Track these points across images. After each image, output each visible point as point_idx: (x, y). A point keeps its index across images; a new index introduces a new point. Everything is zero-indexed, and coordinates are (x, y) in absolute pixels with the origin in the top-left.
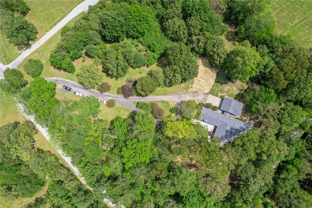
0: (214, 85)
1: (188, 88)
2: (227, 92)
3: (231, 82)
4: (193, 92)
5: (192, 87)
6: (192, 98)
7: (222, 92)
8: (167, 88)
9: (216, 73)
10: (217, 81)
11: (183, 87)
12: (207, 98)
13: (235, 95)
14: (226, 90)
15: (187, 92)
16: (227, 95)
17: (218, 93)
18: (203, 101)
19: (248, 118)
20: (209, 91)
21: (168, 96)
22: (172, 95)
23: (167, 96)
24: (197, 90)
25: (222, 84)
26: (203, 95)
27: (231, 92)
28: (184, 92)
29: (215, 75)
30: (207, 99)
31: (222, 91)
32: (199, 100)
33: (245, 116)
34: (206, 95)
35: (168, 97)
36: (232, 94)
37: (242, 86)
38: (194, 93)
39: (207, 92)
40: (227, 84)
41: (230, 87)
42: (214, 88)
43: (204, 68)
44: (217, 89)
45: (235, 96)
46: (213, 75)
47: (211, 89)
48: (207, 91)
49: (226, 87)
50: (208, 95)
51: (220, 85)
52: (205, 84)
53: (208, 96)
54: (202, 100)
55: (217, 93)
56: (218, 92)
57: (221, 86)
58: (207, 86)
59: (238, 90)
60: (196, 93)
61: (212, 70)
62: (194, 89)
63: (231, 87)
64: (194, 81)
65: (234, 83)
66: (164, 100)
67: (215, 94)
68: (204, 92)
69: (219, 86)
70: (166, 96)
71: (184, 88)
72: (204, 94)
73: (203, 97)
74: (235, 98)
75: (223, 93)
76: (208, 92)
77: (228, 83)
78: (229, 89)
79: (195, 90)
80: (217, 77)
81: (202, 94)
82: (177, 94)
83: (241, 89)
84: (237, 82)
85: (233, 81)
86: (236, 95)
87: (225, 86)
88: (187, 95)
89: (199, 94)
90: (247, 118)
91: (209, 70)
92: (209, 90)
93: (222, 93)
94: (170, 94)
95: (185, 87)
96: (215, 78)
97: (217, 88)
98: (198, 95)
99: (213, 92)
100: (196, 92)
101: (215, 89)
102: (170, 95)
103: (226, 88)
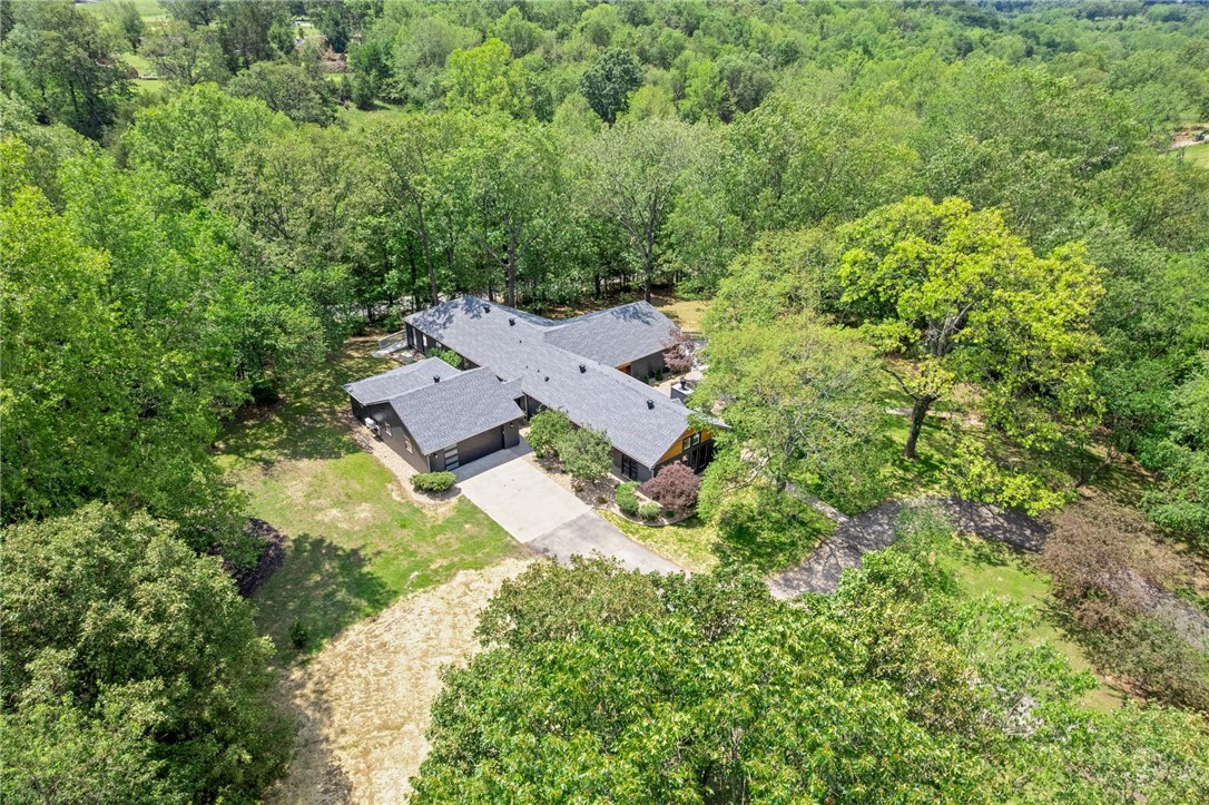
2: (373, 496)
3: (270, 538)
7: (405, 511)
9: (303, 664)
10: (374, 597)
12: (559, 529)
17: (448, 521)
25: (351, 561)
31: (406, 518)
32: (645, 547)
41: (319, 510)
42: (438, 564)
44: (426, 549)
46: (347, 659)
47: (478, 565)
49: (343, 526)
51: (379, 560)
55: (451, 525)
56: (440, 530)
57: (376, 545)
61: (317, 705)
63: (308, 507)
67: (478, 526)
69: (391, 560)
75: (408, 506)
78: (339, 504)
86: (328, 454)
87: (348, 534)
93: (416, 511)
96: (357, 627)
97: (413, 554)
99: (480, 546)
101: (443, 556)
103: (350, 520)
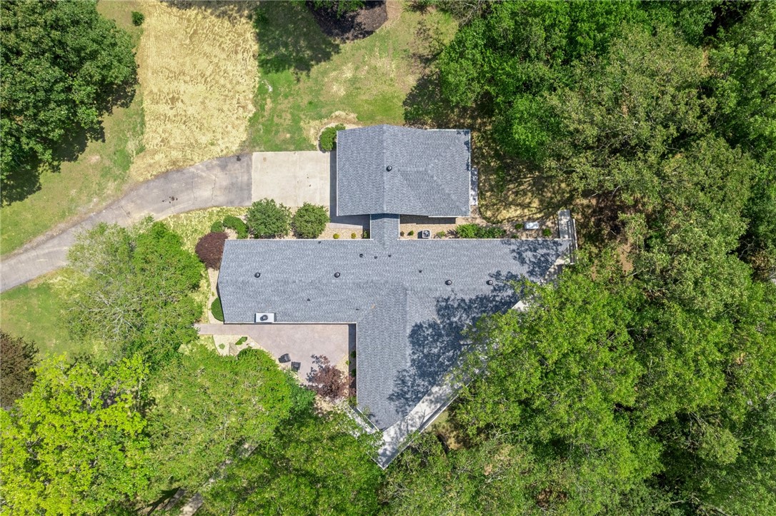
0: (261, 90)
1: (126, 162)
2: (348, 102)
3: (349, 35)
4: (157, 177)
5: (141, 149)
6: (161, 210)
7: (324, 111)
8: (16, 204)
10: (271, 64)
11: (95, 167)
12: (250, 178)
13: (403, 97)
14: (338, 90)
15: (125, 187)
16: (353, 116)
17: (300, 129)
18: (232, 203)
19: (528, 205)
20: (244, 137)
21: (33, 254)
22: (52, 237)
23: (26, 251)
24: (176, 154)
25: (304, 65)
26: (217, 171)
27: (373, 89)
28: (108, 196)
29: (247, 30)
30: (249, 185)
31: (317, 108)
32: (205, 209)
33: (506, 198)
34: (237, 165)
35: (38, 257)
36: (385, 99)
37: (422, 32)
38: (166, 175)
39: (235, 148)
40: (335, 57)
41: (357, 68)
42: (269, 104)
43: (174, 20)
44: (285, 104)
45: (405, 103)
46: (240, 35)
47: (253, 121)
48: (237, 137)
49: (334, 74)
50: (244, 159)
51: (293, 78)
52: (212, 105)
53: (249, 166)
54: (221, 199)
55: (296, 128)
56: (296, 120)
57: (306, 83)
58: (225, 108)
59: (409, 65)
60: (175, 176)
61: (224, 13)
62: (157, 157)
63: (364, 63)
64: (142, 114)
65: (370, 33)
66: (23, 280)
67: (285, 141)
68: (216, 150)
69: (289, 83)
70: (23, 257)
71: (106, 173)
72: (224, 162)
73: (225, 183)
74: (406, 118)
75: (328, 116)
76: (243, 144)
77: (337, 49)
78: (354, 81)
79: (164, 161)
80: (260, 38)
81: (209, 168)
82: (76, 218)
83: (426, 52)
84: (387, 25)
85: (359, 24)
86: (411, 99)
87: (325, 73)
88: (130, 207)
89: (194, 176)
90: (523, 206)
91: (204, 18)
92: (242, 129)
93: (321, 117)
94: (41, 238)
95: (107, 163)
96: (255, 47)
97: (286, 96)
98: (192, 183)
99: (267, 131)
100: (176, 168)
101: (273, 110)
102: (44, 242)
103: (336, 79)
